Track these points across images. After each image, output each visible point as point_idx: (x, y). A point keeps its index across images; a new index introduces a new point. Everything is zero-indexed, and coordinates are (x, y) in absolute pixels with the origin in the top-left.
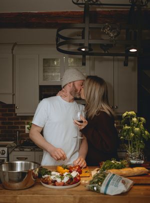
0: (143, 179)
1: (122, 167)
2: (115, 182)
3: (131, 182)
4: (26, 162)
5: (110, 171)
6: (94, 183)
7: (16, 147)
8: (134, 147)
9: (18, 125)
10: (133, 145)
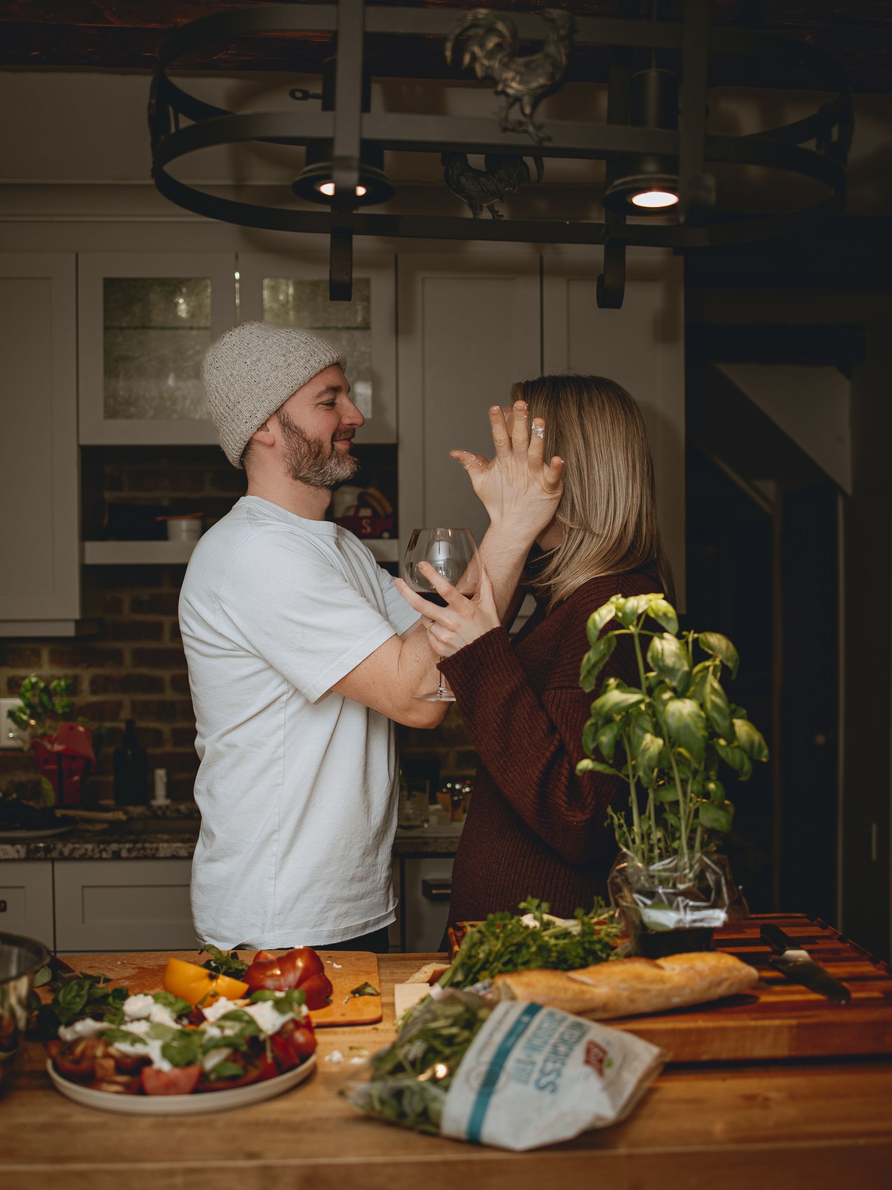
0: (723, 1030)
1: (590, 954)
2: (539, 1059)
3: (645, 1054)
5: (511, 982)
6: (399, 1069)
10: (660, 809)
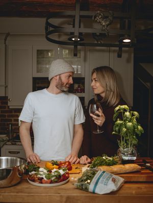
1: (114, 163)
2: (104, 180)
3: (122, 180)
4: (12, 158)
5: (101, 167)
6: (82, 181)
7: (8, 141)
8: (126, 142)
9: (11, 118)
10: (126, 140)
